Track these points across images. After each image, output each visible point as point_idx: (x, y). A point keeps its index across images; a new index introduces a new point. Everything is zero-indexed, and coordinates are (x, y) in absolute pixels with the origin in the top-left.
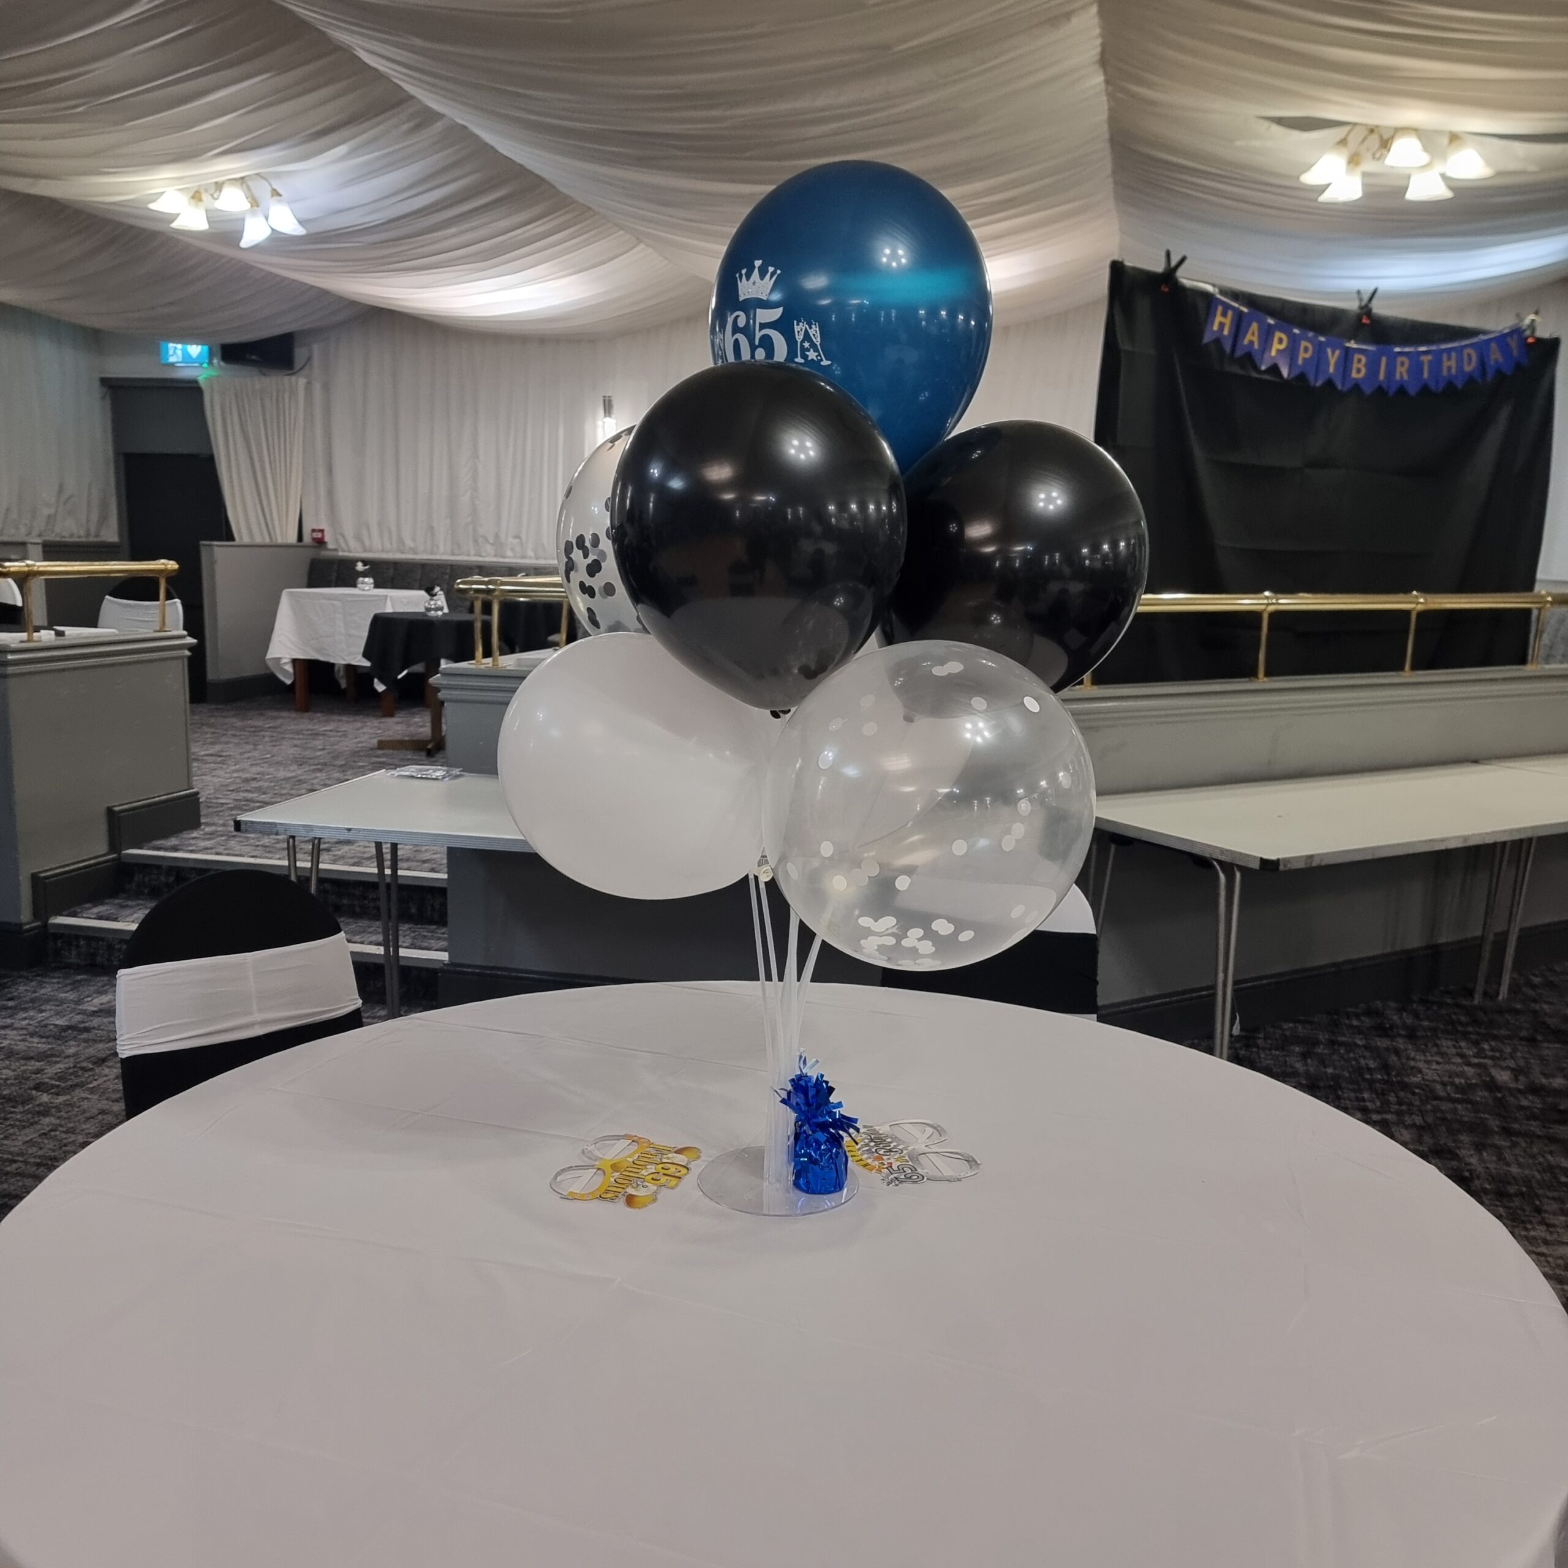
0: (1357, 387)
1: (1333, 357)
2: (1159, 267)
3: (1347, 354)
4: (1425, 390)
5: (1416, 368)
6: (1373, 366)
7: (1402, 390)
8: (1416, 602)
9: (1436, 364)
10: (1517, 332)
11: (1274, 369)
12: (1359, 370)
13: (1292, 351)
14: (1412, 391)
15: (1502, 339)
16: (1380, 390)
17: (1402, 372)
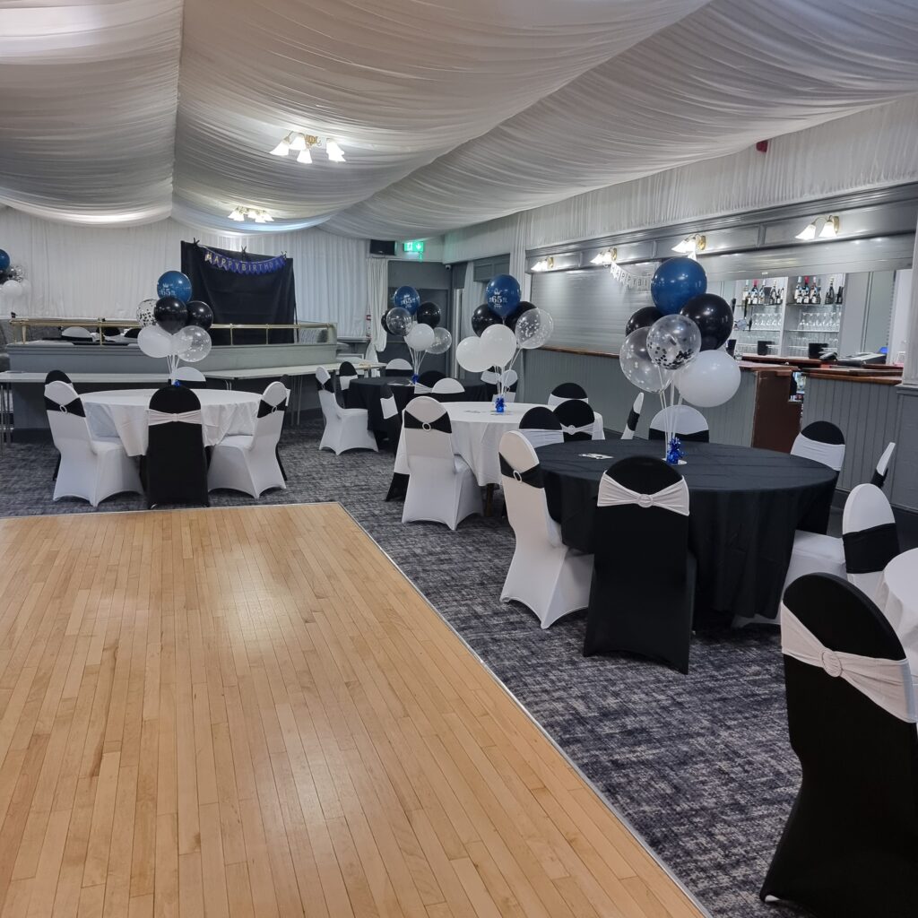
0: (244, 273)
1: (237, 265)
2: (192, 242)
3: (241, 264)
4: (261, 273)
5: (258, 267)
6: (248, 268)
7: (255, 273)
8: (267, 327)
9: (263, 267)
10: (281, 257)
11: (223, 268)
12: (244, 268)
13: (227, 263)
14: (258, 273)
15: (278, 259)
16: (250, 273)
17: (255, 268)
